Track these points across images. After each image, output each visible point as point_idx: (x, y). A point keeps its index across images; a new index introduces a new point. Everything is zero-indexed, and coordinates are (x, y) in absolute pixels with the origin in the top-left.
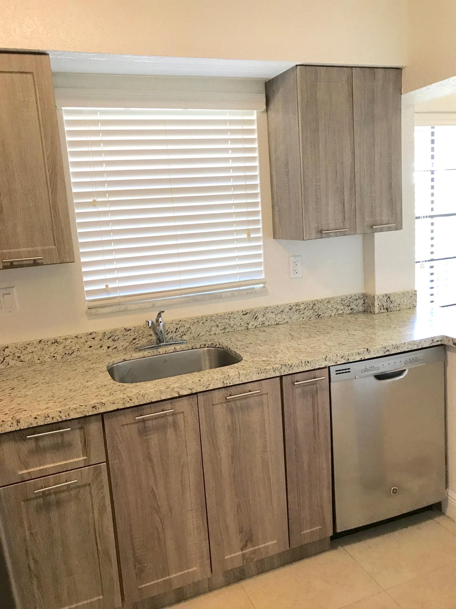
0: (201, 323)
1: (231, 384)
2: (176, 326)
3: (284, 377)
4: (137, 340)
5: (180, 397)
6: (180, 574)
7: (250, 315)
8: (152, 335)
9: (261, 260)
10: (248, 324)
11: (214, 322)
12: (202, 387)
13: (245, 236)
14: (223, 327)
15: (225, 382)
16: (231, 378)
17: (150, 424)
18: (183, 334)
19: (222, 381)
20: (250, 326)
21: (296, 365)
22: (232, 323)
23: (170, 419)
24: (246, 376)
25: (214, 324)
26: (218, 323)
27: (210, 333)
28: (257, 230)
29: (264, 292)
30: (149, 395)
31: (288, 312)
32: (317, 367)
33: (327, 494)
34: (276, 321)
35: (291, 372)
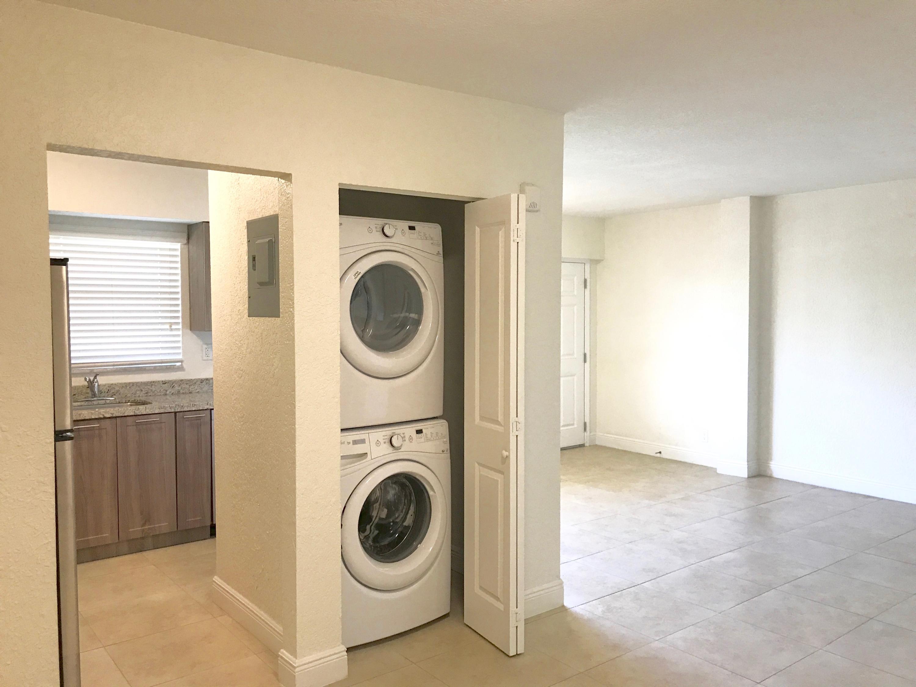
0: (128, 388)
1: (140, 414)
2: (108, 388)
3: (177, 413)
4: (76, 395)
5: (105, 418)
6: (95, 537)
7: (168, 384)
8: (88, 393)
9: (180, 345)
10: (167, 391)
11: (139, 387)
12: (119, 413)
13: (167, 327)
14: (146, 392)
15: (136, 412)
16: (140, 410)
17: (82, 433)
18: (114, 394)
19: (134, 411)
20: (168, 392)
21: (186, 406)
22: (154, 389)
23: (97, 432)
24: (151, 409)
25: (139, 389)
26: (141, 388)
27: (135, 395)
28: (178, 323)
29: (181, 369)
30: (83, 415)
31: (199, 385)
32: (201, 408)
33: (207, 494)
34: (190, 390)
35: (182, 410)
